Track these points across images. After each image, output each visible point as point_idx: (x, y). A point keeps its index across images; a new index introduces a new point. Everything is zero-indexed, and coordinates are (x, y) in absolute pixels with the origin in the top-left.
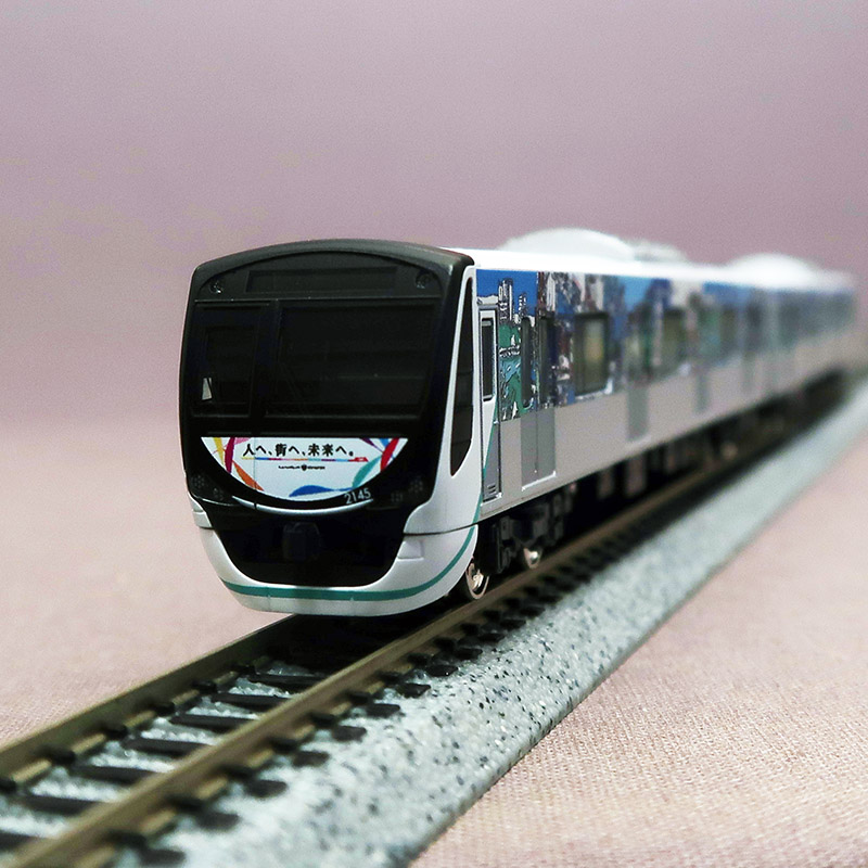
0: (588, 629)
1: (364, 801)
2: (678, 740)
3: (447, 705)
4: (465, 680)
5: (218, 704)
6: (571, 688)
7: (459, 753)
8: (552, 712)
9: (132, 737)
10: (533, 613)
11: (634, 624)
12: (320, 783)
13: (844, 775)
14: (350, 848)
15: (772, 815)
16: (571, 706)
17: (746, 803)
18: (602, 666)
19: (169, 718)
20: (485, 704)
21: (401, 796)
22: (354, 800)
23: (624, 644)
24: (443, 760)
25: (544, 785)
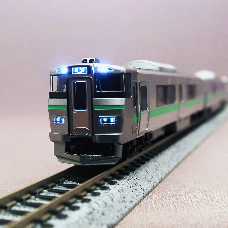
0: (157, 167)
1: (101, 212)
2: (179, 196)
3: (122, 187)
4: (126, 180)
5: (60, 186)
6: (154, 183)
7: (125, 199)
8: (149, 189)
9: (38, 195)
10: (143, 163)
11: (169, 166)
12: (89, 207)
13: (224, 205)
14: (97, 224)
15: (205, 216)
16: (154, 188)
17: (198, 213)
18: (161, 178)
19: (47, 190)
20: (132, 187)
21: (110, 211)
22: (98, 212)
23: (167, 172)
24: (121, 201)
25: (144, 208)
